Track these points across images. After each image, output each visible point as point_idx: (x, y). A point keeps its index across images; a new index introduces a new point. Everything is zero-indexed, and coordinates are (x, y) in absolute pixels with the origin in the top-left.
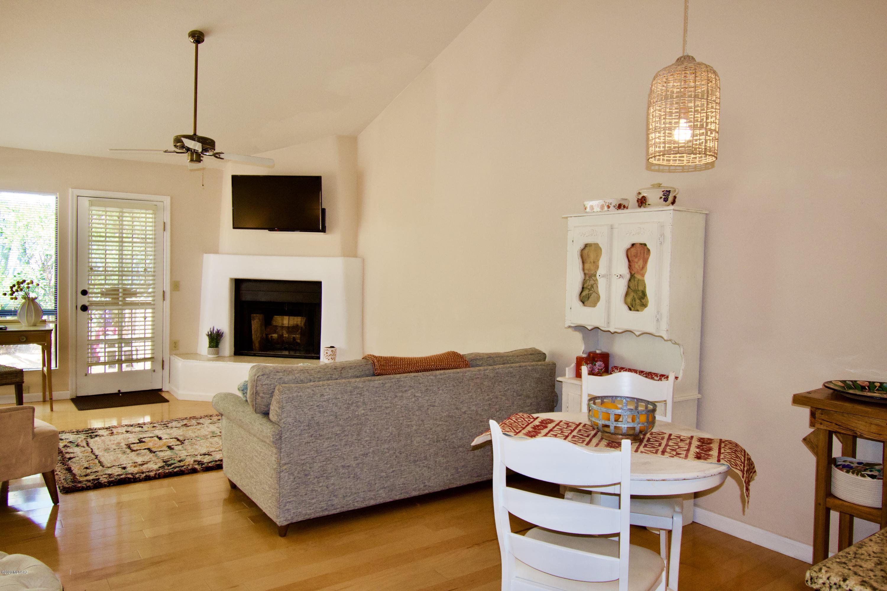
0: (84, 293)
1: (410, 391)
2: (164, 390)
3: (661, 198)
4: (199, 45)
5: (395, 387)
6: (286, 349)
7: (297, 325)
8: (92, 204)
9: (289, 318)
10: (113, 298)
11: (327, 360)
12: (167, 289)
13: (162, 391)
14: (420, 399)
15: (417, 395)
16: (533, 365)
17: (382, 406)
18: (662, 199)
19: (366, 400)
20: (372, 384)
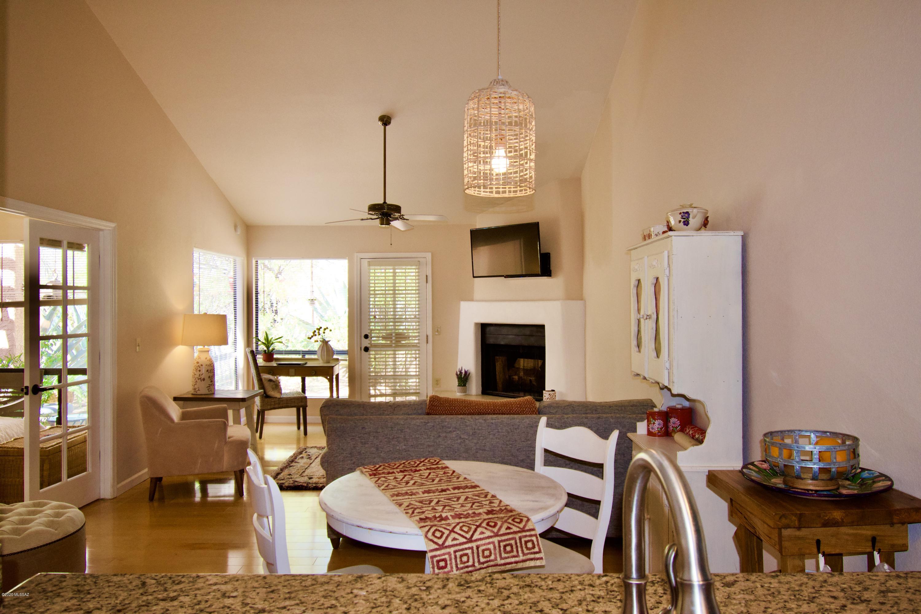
0: (366, 337)
1: (455, 433)
3: (680, 221)
4: (387, 127)
5: (438, 427)
7: (535, 368)
8: (369, 265)
12: (430, 333)
14: (467, 442)
15: (462, 437)
16: (618, 418)
17: (424, 444)
18: (682, 223)
19: (407, 437)
20: (414, 422)
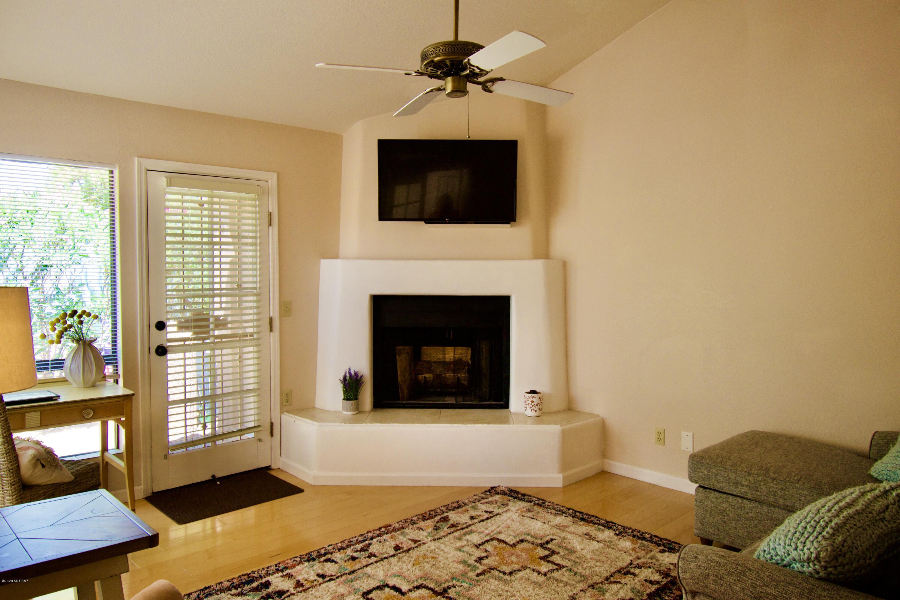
0: (161, 326)
2: (273, 467)
6: (450, 394)
7: (461, 359)
9: (454, 349)
10: (195, 333)
11: (533, 411)
12: (275, 314)
13: (271, 469)
